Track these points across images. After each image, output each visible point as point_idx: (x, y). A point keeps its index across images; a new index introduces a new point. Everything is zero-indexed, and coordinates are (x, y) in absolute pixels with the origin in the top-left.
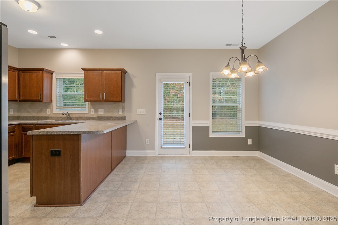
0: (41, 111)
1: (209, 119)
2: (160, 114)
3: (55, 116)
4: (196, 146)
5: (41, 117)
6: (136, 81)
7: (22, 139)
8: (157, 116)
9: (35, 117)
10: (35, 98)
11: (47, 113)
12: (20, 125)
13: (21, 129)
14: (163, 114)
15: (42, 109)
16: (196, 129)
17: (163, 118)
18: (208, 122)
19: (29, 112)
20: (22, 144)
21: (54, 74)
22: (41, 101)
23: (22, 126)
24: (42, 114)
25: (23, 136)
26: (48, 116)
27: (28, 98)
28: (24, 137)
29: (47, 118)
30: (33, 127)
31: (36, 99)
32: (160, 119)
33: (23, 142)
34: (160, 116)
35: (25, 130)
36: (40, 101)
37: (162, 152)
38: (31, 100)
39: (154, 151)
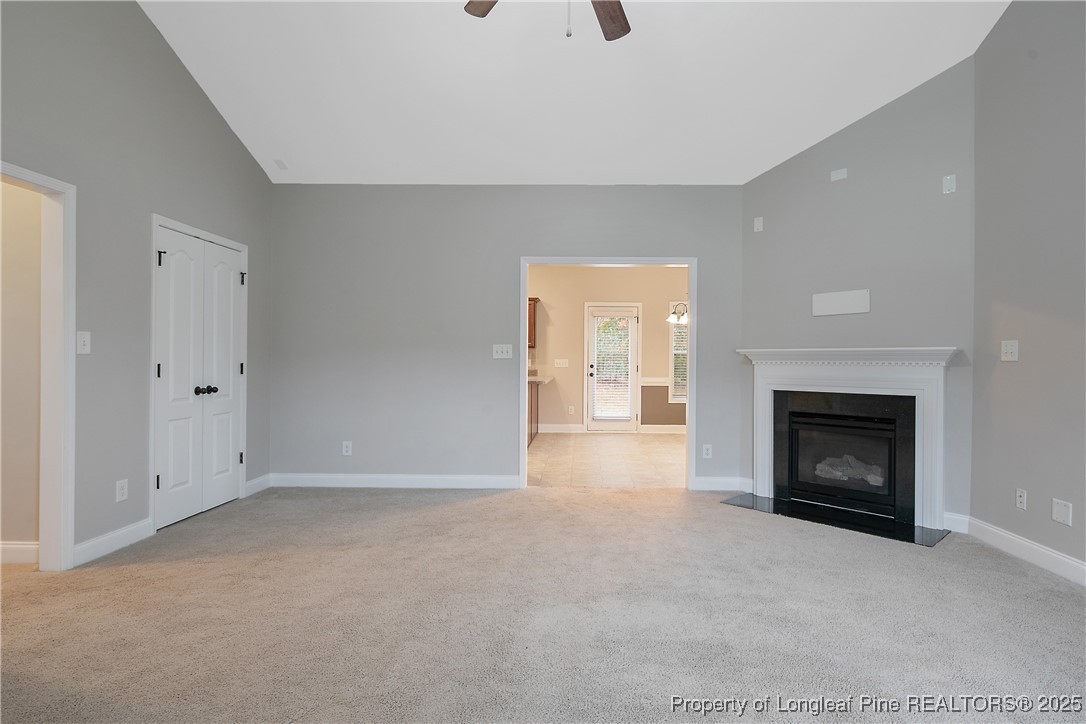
1: (668, 376)
2: (592, 366)
4: (647, 418)
6: (552, 314)
8: (587, 370)
14: (595, 367)
16: (647, 391)
17: (595, 373)
18: (668, 380)
32: (591, 375)
34: (591, 370)
37: (594, 426)
39: (581, 425)
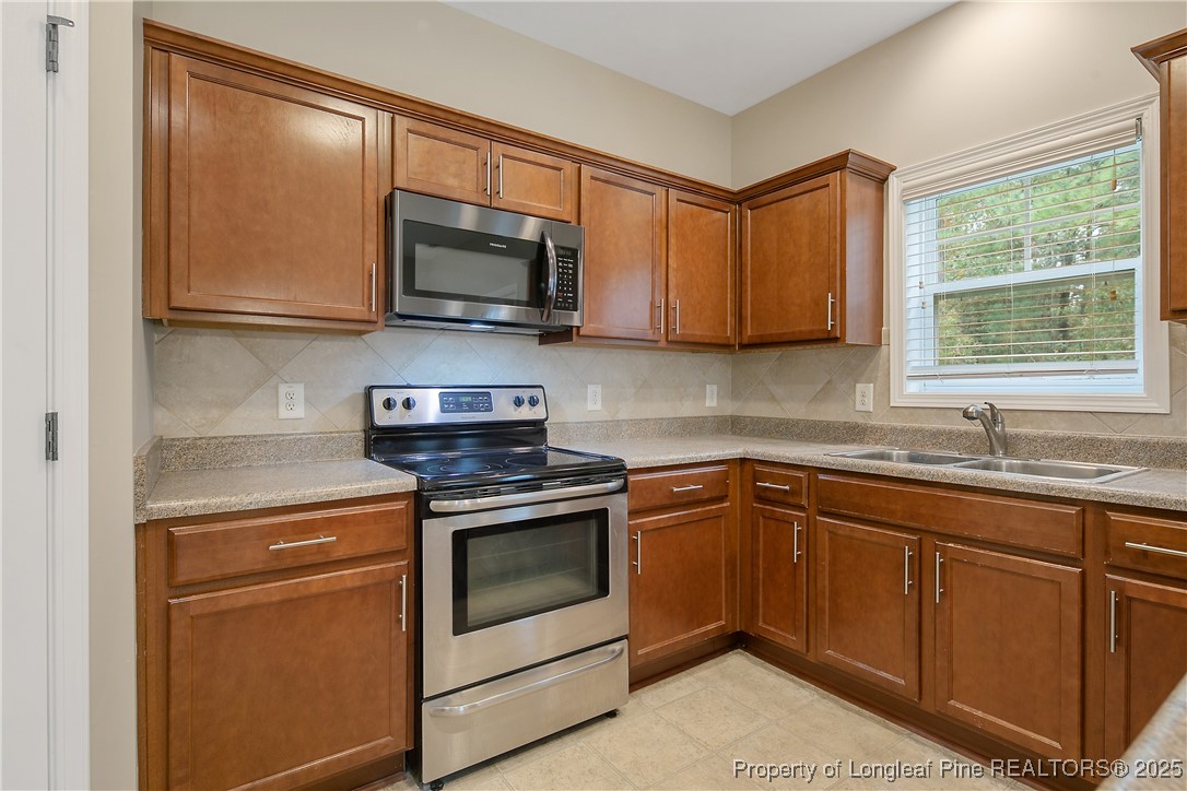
0: (824, 394)
3: (898, 424)
5: (828, 423)
7: (755, 538)
9: (798, 421)
10: (803, 328)
11: (859, 407)
12: (747, 467)
13: (750, 486)
15: (829, 382)
19: (773, 399)
20: (754, 565)
21: (893, 180)
22: (836, 340)
23: (755, 472)
24: (830, 413)
25: (758, 523)
26: (860, 421)
27: (774, 329)
28: (761, 531)
29: (852, 432)
30: (805, 484)
31: (812, 332)
33: (758, 554)
35: (769, 494)
36: (831, 339)
38: (786, 338)
